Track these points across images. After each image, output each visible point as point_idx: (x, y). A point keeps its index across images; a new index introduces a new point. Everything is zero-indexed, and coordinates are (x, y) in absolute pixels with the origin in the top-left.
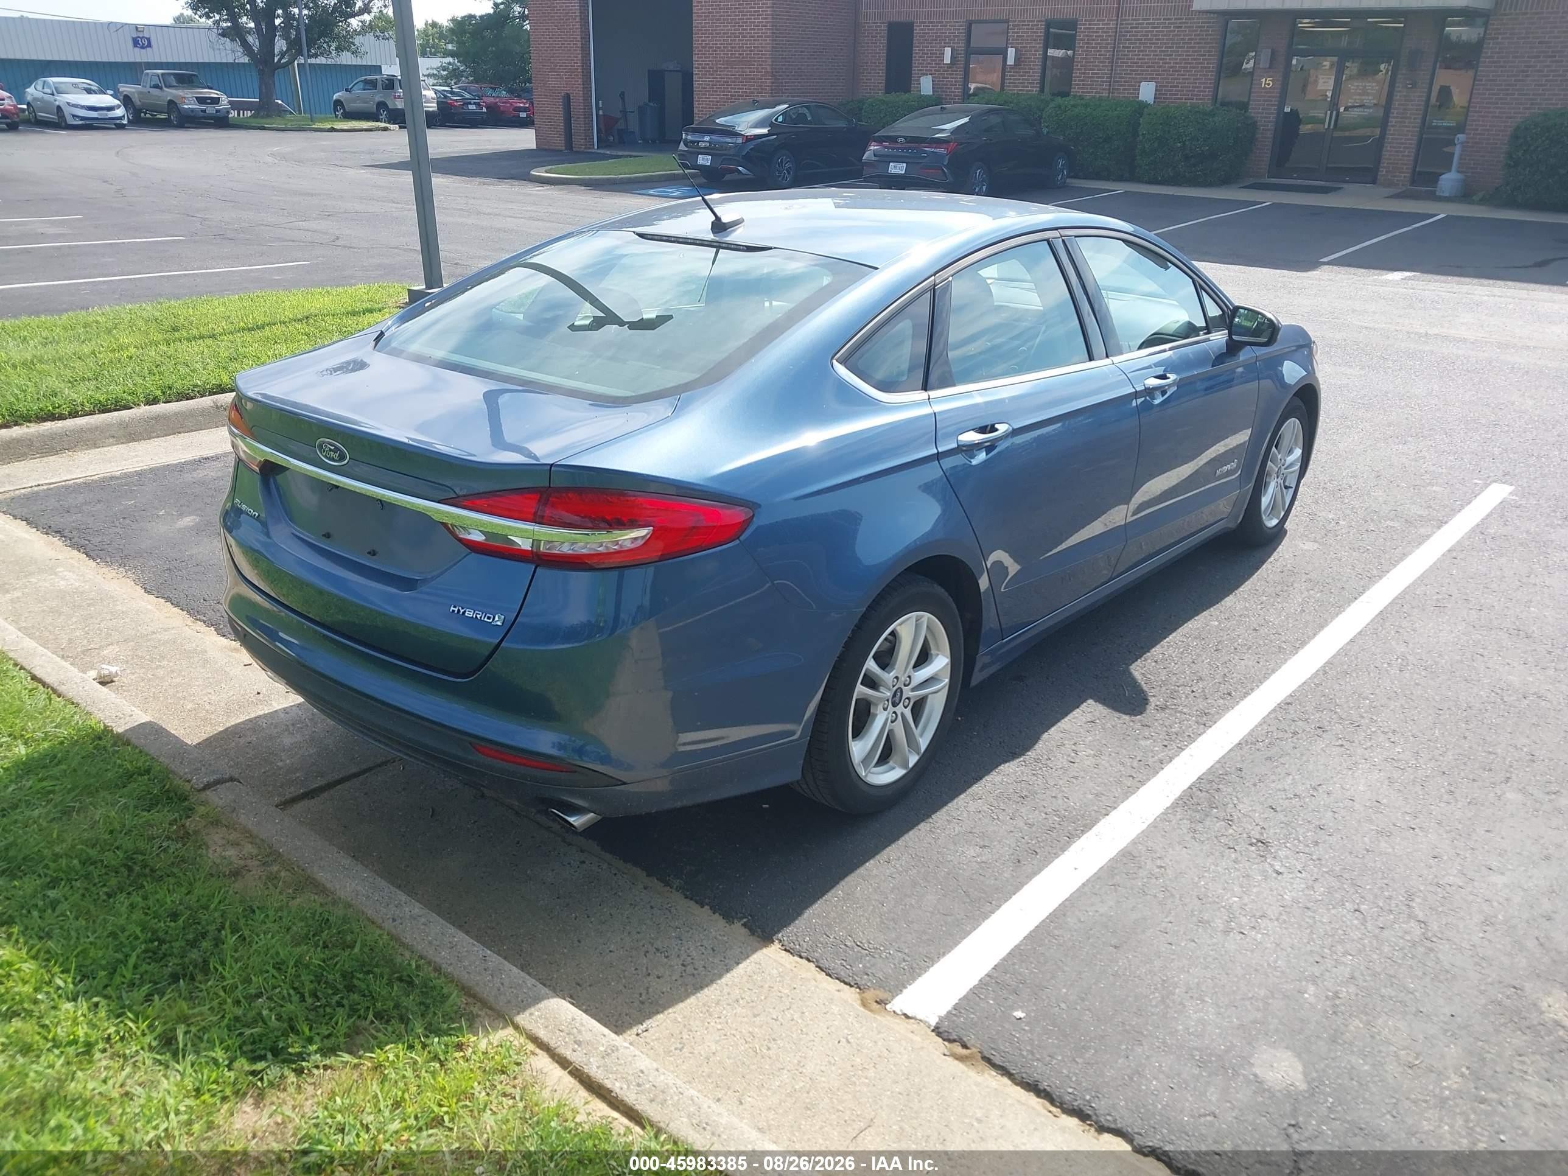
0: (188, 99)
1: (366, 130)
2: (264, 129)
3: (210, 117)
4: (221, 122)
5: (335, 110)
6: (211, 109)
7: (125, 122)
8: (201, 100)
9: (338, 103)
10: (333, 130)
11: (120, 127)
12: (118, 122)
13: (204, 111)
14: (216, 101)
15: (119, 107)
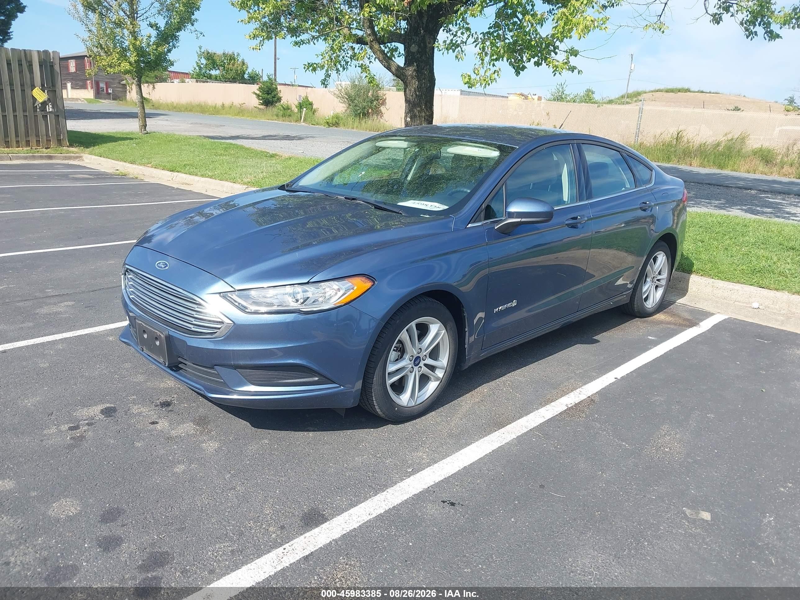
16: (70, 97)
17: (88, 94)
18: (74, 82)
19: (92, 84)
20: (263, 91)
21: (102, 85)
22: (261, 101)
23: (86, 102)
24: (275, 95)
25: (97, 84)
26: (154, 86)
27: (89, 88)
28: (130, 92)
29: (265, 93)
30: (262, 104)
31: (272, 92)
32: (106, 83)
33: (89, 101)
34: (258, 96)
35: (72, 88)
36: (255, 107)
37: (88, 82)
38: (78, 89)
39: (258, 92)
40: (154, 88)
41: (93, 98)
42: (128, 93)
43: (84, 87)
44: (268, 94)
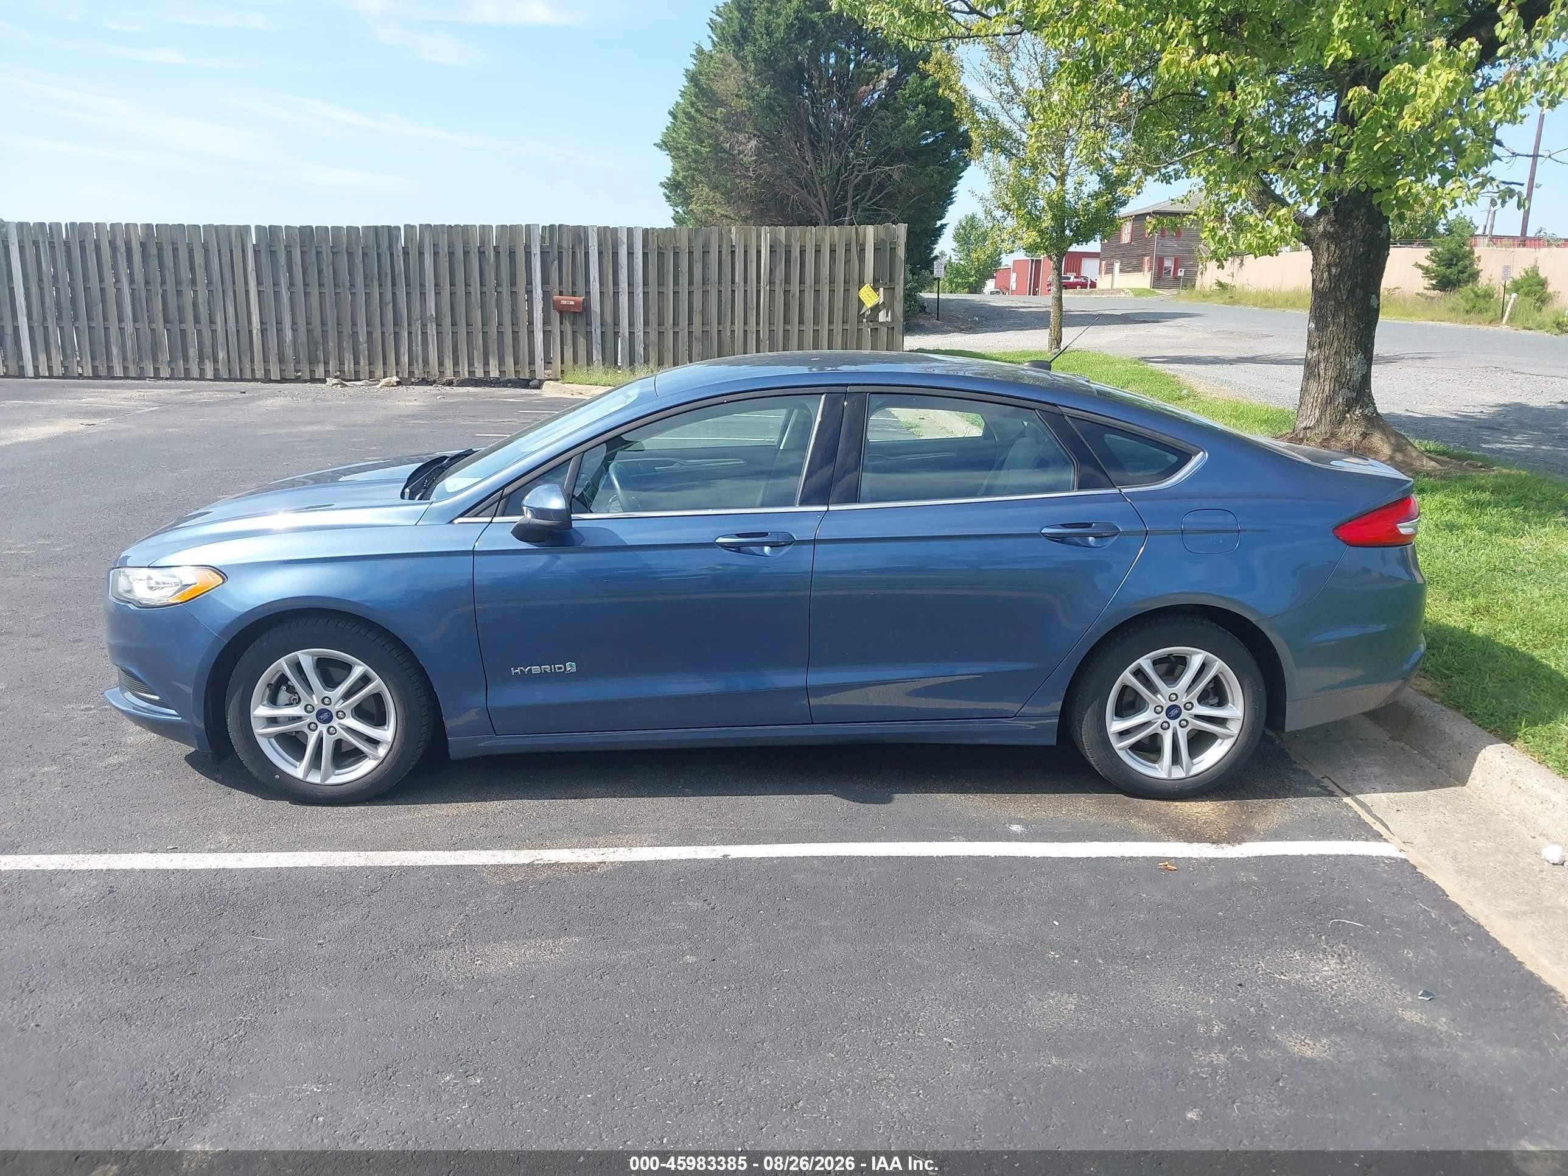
16: (1115, 287)
17: (1143, 280)
18: (1125, 261)
19: (1151, 262)
20: (1441, 260)
21: (1169, 263)
22: (1434, 282)
23: (1131, 294)
24: (1466, 268)
25: (1160, 261)
26: (1242, 261)
27: (1146, 269)
28: (1202, 273)
29: (1442, 263)
30: (1434, 287)
31: (1458, 261)
32: (1176, 260)
33: (1139, 293)
34: (1426, 271)
35: (1121, 271)
36: (1418, 294)
37: (1147, 259)
38: (1129, 272)
39: (1426, 263)
40: (1242, 264)
41: (1148, 287)
42: (1199, 276)
43: (1138, 268)
44: (1449, 265)
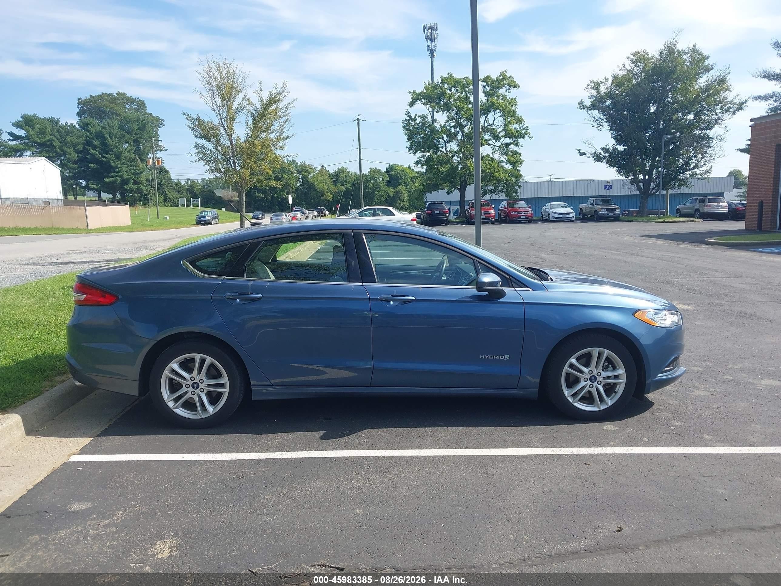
0: (602, 209)
1: (682, 222)
2: (632, 221)
3: (611, 217)
4: (616, 219)
5: (676, 213)
6: (611, 214)
7: (573, 219)
8: (608, 210)
9: (678, 210)
10: (664, 222)
11: (572, 221)
12: (570, 219)
13: (608, 214)
14: (614, 210)
15: (572, 213)
